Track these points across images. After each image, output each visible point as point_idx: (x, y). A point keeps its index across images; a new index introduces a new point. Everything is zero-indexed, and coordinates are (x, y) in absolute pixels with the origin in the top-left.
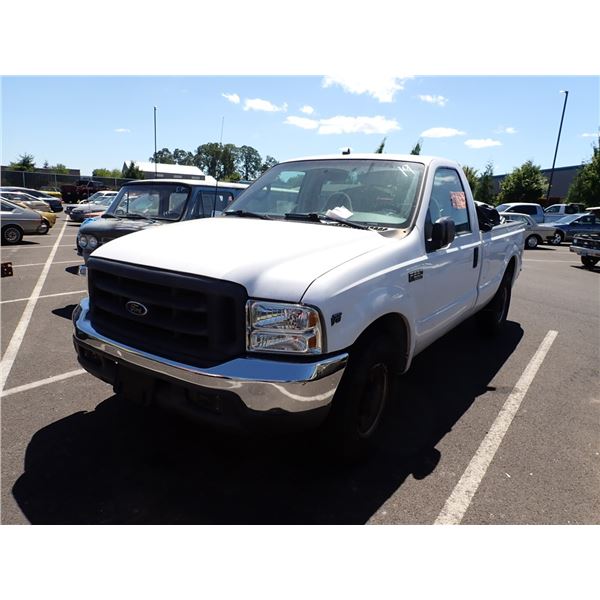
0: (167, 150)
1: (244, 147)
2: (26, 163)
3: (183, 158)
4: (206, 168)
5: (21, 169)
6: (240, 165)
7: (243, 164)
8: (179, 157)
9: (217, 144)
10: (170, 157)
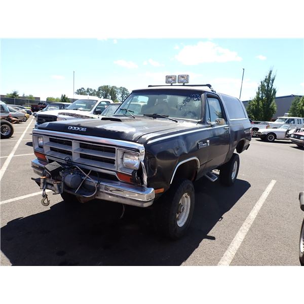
0: (83, 89)
1: (121, 87)
2: (15, 94)
3: (91, 92)
4: (103, 97)
5: (12, 97)
6: (119, 96)
7: (120, 95)
8: (89, 92)
9: (108, 86)
10: (85, 92)
